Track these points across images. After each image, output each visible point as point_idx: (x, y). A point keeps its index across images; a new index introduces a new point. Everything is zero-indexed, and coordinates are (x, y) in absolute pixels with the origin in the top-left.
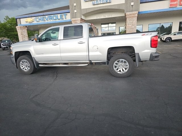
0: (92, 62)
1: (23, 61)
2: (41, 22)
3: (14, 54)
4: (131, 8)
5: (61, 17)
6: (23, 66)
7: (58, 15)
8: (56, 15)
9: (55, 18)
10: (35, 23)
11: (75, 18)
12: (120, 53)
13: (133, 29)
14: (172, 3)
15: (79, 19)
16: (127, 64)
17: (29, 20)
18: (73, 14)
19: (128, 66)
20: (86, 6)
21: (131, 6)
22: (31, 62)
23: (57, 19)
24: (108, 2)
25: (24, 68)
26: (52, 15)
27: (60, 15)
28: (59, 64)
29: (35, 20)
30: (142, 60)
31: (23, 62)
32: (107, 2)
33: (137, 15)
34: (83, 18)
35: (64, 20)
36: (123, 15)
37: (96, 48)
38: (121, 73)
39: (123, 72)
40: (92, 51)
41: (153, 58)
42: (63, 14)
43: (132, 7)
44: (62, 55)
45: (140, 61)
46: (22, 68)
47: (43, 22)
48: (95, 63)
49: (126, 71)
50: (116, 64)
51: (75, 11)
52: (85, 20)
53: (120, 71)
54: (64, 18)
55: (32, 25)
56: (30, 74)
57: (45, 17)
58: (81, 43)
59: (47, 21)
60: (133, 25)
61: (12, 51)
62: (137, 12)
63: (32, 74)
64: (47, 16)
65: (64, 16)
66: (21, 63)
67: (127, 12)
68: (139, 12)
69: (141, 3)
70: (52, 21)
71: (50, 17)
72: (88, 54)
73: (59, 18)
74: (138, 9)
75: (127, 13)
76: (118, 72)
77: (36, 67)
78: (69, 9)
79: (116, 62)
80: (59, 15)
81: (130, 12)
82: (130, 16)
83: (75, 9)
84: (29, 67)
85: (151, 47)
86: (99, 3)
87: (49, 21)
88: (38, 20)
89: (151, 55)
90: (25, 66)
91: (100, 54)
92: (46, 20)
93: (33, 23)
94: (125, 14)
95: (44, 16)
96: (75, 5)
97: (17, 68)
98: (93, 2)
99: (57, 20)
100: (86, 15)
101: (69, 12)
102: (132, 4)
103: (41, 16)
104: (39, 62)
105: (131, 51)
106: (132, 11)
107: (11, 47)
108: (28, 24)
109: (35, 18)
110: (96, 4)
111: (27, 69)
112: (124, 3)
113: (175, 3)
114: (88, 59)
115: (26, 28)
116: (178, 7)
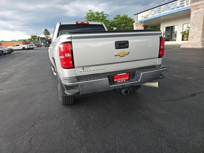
2: (157, 15)
5: (182, 3)
8: (174, 2)
9: (172, 7)
10: (150, 17)
17: (145, 14)
23: (174, 7)
26: (170, 4)
27: (180, 1)
29: (150, 14)
35: (185, 7)
47: (159, 14)
54: (185, 4)
55: (146, 20)
59: (162, 13)
64: (163, 6)
70: (168, 11)
71: (166, 7)
73: (178, 5)
87: (165, 12)
88: (153, 13)
92: (161, 11)
93: (148, 17)
95: (161, 7)
99: (176, 9)
103: (158, 8)
109: (150, 11)
115: (142, 24)
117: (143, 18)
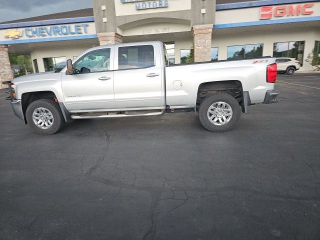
0: (171, 107)
1: (39, 110)
2: (37, 38)
3: (19, 97)
4: (202, 19)
5: (78, 29)
6: (38, 120)
7: (70, 25)
8: (67, 25)
9: (65, 31)
10: (25, 39)
11: (105, 32)
12: (214, 92)
13: (205, 53)
14: (265, 13)
15: (113, 34)
16: (230, 109)
17: (13, 33)
18: (101, 24)
19: (231, 114)
20: (124, 11)
21: (202, 15)
22: (56, 110)
23: (68, 32)
24: (163, 5)
25: (41, 123)
26: (59, 26)
27: (75, 26)
28: (107, 113)
29: (25, 35)
30: (252, 103)
31: (38, 112)
32: (161, 6)
33: (211, 30)
34: (119, 32)
35: (84, 35)
36: (188, 29)
37: (178, 83)
38: (220, 124)
39: (224, 123)
40: (172, 90)
41: (269, 98)
42: (80, 24)
43: (203, 17)
44: (118, 96)
45: (250, 104)
46: (36, 124)
47: (41, 37)
48: (175, 109)
49: (228, 120)
50: (212, 110)
51: (105, 20)
52: (122, 36)
53: (218, 121)
54: (83, 31)
55: (18, 42)
56: (53, 133)
57: (45, 29)
58: (152, 76)
59: (48, 37)
60: (205, 47)
61: (14, 92)
62: (211, 26)
63: (57, 134)
64: (49, 27)
65: (82, 28)
66: (35, 113)
67: (195, 25)
68: (214, 25)
69: (217, 10)
70: (58, 36)
71: (55, 29)
72: (163, 95)
73: (73, 30)
74: (212, 21)
75: (196, 27)
76: (215, 124)
77: (66, 120)
78: (93, 15)
79: (212, 107)
80: (73, 26)
82: (201, 31)
83: (104, 17)
84: (51, 121)
85: (267, 81)
86: (148, 7)
87: (53, 36)
88: (30, 33)
89: (267, 93)
90: (43, 120)
91: (186, 94)
92: (46, 34)
93: (21, 39)
94: (192, 28)
95: (44, 27)
96: (104, 8)
97: (26, 123)
98: (138, 4)
99: (70, 35)
100: (124, 27)
101: (94, 21)
102: (203, 11)
103: (38, 27)
104: (72, 112)
105: (232, 88)
106: (203, 24)
107: (13, 84)
108: (10, 41)
109: (24, 29)
110: (142, 8)
111: (47, 125)
112: (190, 9)
113: (268, 12)
114: (163, 103)
115: (6, 49)
116: (273, 19)
117: (10, 39)
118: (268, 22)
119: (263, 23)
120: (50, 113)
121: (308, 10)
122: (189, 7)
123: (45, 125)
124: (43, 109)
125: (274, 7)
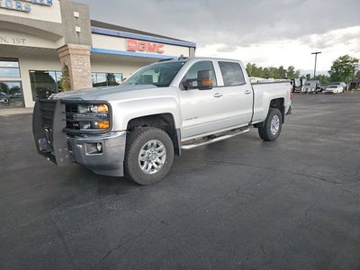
3: (122, 126)
14: (131, 45)
16: (278, 120)
19: (279, 124)
21: (76, 33)
24: (23, 9)
32: (19, 8)
33: (88, 52)
38: (274, 134)
39: (276, 132)
43: (79, 36)
58: (247, 93)
60: (84, 70)
62: (88, 48)
67: (70, 43)
68: (92, 48)
69: (93, 33)
75: (71, 46)
81: (74, 43)
82: (77, 52)
102: (78, 29)
106: (79, 43)
112: (61, 22)
113: (134, 45)
116: (137, 52)
118: (134, 54)
119: (130, 54)
120: (162, 146)
121: (160, 49)
122: (59, 20)
123: (153, 168)
124: (155, 142)
125: (138, 41)
